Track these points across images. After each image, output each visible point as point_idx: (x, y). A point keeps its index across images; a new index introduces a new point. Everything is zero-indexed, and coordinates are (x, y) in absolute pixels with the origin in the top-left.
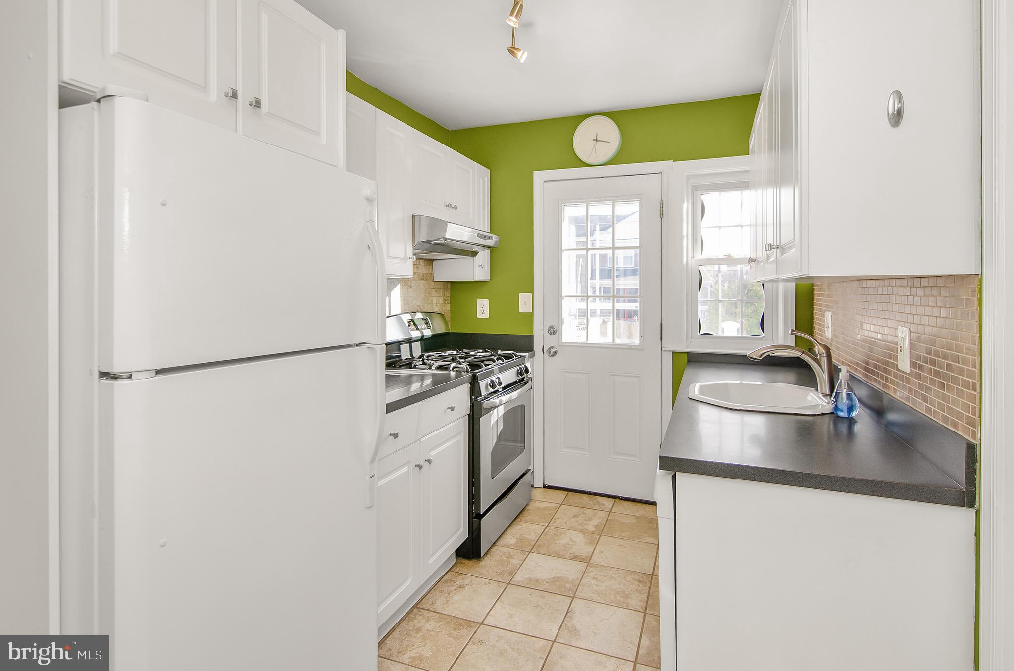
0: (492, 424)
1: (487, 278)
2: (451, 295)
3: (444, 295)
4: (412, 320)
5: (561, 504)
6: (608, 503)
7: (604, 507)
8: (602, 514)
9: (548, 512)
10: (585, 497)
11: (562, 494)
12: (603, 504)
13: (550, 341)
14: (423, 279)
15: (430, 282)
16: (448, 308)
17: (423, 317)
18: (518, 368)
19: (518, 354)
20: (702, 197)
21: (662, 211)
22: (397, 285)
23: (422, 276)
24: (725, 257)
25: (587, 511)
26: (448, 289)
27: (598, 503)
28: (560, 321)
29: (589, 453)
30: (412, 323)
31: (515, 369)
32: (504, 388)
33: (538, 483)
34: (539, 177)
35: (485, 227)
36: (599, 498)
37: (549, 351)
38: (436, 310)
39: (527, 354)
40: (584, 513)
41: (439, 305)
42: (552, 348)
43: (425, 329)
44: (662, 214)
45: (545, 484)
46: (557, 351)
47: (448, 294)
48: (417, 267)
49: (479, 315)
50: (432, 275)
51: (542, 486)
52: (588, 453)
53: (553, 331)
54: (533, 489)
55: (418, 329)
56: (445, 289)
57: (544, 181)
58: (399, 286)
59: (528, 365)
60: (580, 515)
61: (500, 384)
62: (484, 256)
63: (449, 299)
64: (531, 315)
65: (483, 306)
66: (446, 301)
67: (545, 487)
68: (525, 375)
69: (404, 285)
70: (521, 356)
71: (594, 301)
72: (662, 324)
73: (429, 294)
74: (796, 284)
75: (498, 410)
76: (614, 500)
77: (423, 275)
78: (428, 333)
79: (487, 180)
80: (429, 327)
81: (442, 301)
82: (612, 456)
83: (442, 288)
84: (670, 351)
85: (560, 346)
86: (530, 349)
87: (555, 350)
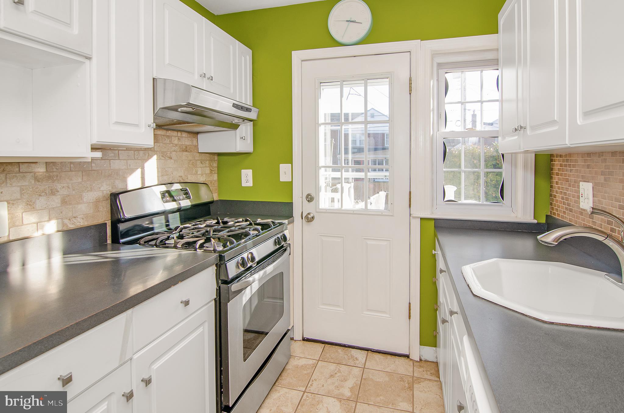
0: (244, 304)
1: (250, 149)
2: (218, 165)
3: (211, 166)
4: (168, 192)
5: (319, 360)
6: (361, 356)
7: (358, 362)
8: (356, 371)
9: (305, 372)
10: (340, 349)
11: (320, 347)
12: (356, 358)
13: (308, 208)
14: (186, 151)
15: (195, 154)
16: (215, 177)
17: (181, 188)
18: (276, 237)
19: (277, 221)
20: (447, 76)
21: (410, 87)
22: (152, 156)
23: (184, 147)
24: (467, 130)
25: (343, 368)
26: (215, 160)
27: (352, 357)
28: (317, 189)
29: (344, 309)
30: (167, 194)
31: (272, 240)
32: (258, 263)
33: (298, 336)
34: (297, 56)
35: (248, 101)
36: (353, 351)
37: (307, 217)
38: (201, 179)
39: (286, 221)
40: (339, 371)
41: (205, 175)
42: (309, 214)
43: (183, 200)
44: (411, 90)
45: (304, 337)
46: (314, 216)
47: (215, 165)
48: (179, 139)
49: (244, 184)
50: (197, 147)
51: (301, 339)
52: (342, 310)
53: (310, 198)
54: (293, 342)
55: (174, 200)
56: (211, 160)
57: (302, 61)
58: (155, 157)
59: (286, 233)
60: (336, 374)
61: (253, 259)
62: (246, 129)
63: (216, 169)
64: (290, 184)
65: (247, 176)
66: (214, 171)
67: (304, 339)
68: (283, 243)
69: (162, 156)
70: (281, 224)
71: (348, 171)
72: (410, 192)
73: (193, 164)
74: (535, 154)
75: (251, 286)
76: (366, 352)
77: (186, 147)
78: (186, 203)
79: (249, 58)
80: (188, 198)
81: (208, 171)
82: (364, 313)
83: (209, 159)
84: (418, 217)
85: (317, 212)
86: (290, 216)
87: (312, 215)
